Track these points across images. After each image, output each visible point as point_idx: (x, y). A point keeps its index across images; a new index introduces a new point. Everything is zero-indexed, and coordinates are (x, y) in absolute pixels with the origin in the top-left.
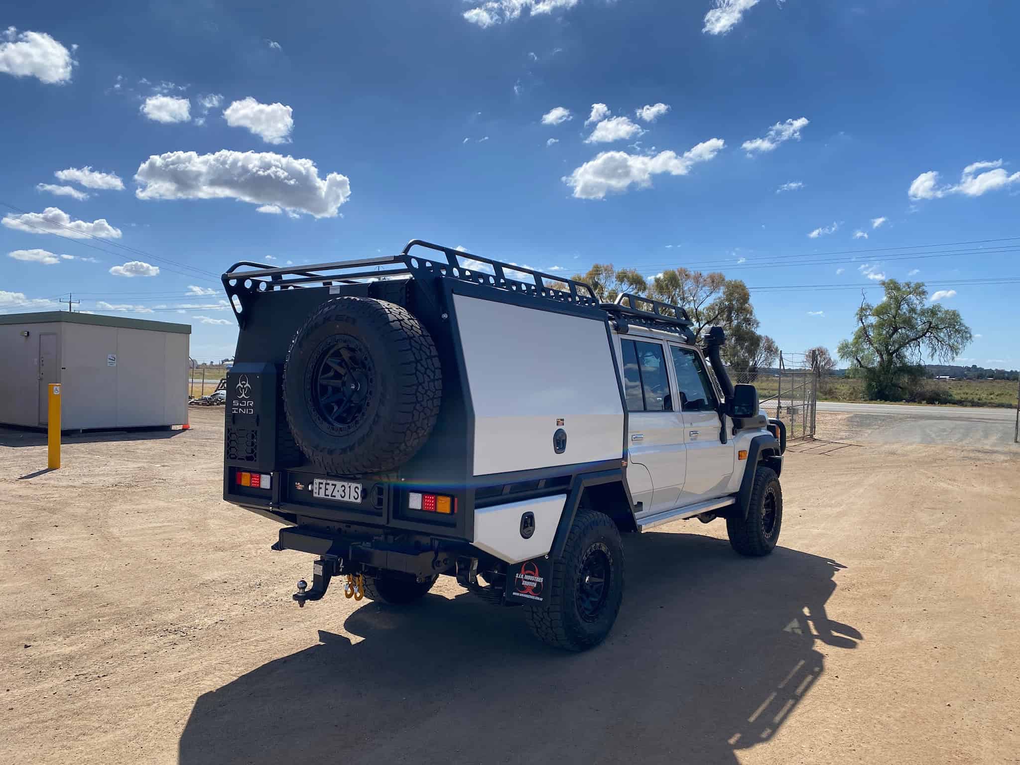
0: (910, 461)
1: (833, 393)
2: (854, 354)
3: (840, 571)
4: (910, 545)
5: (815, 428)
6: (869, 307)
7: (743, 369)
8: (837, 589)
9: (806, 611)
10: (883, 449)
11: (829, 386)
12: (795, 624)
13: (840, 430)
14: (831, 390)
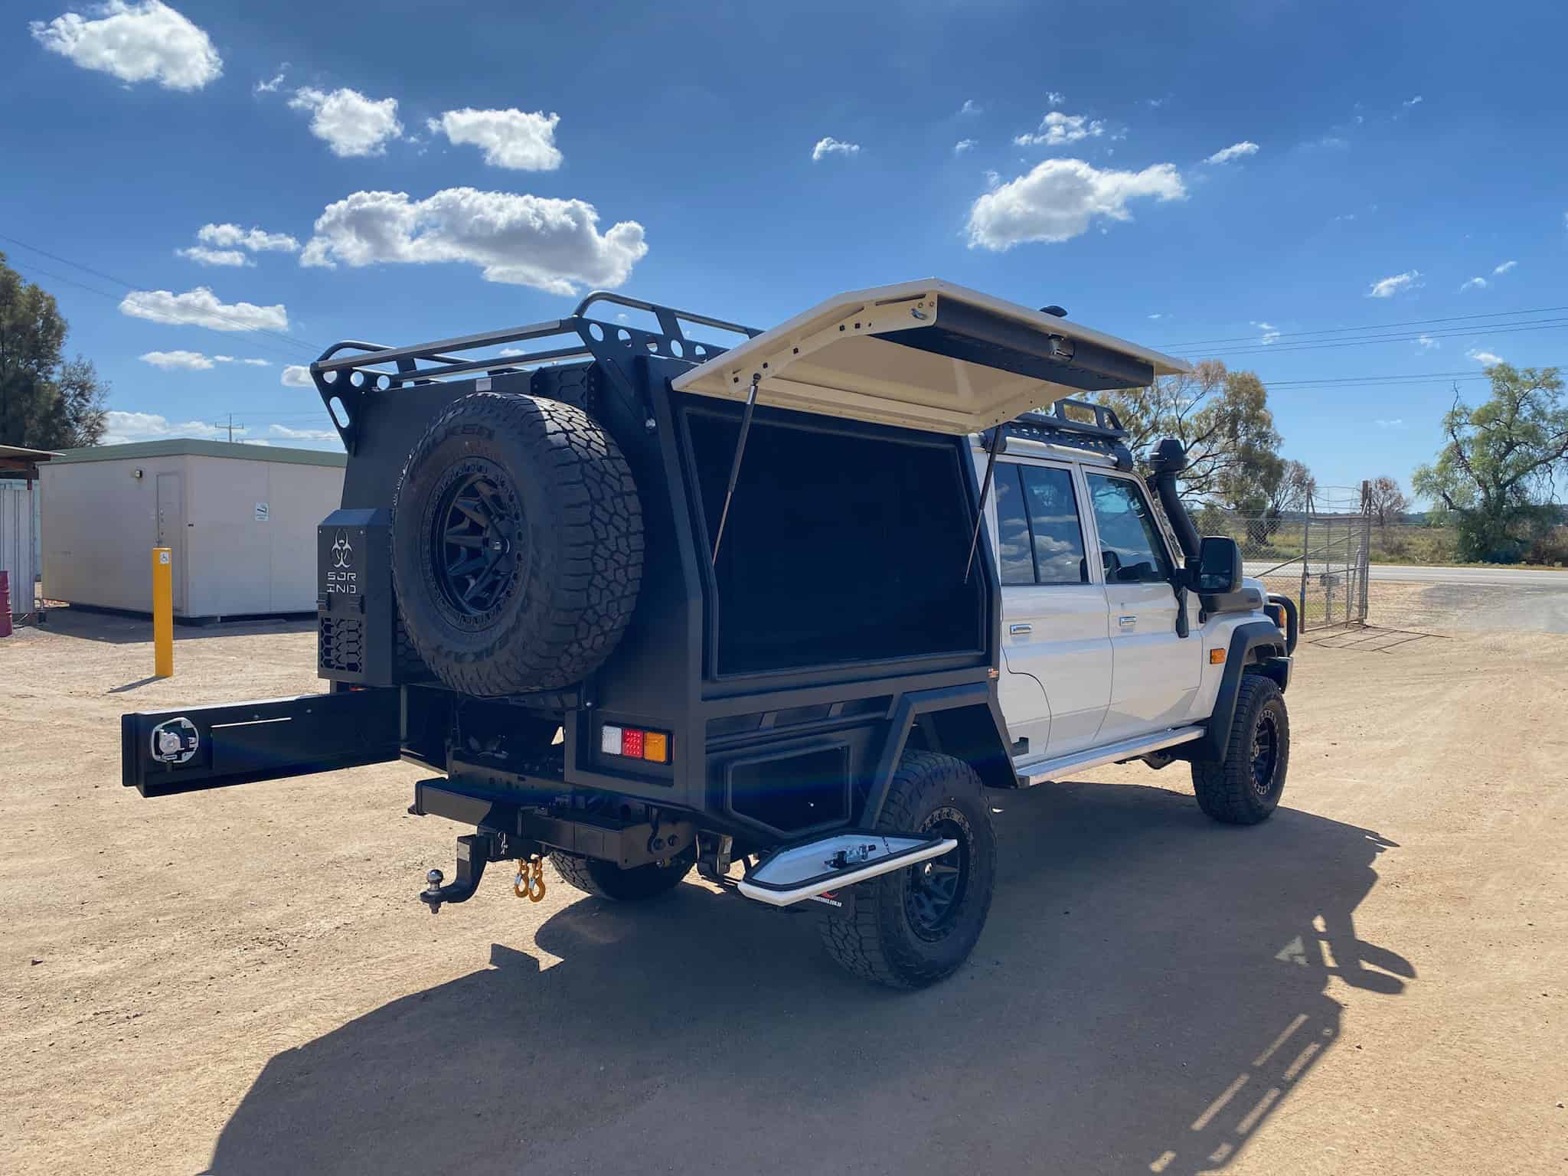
0: (1526, 662)
1: (1403, 551)
2: (1438, 488)
3: (1386, 853)
4: (1514, 806)
5: (1367, 607)
6: (1465, 410)
7: (1257, 514)
8: (1378, 885)
9: (1319, 923)
10: (1481, 641)
11: (1396, 540)
12: (1297, 946)
13: (1410, 611)
14: (1401, 545)
